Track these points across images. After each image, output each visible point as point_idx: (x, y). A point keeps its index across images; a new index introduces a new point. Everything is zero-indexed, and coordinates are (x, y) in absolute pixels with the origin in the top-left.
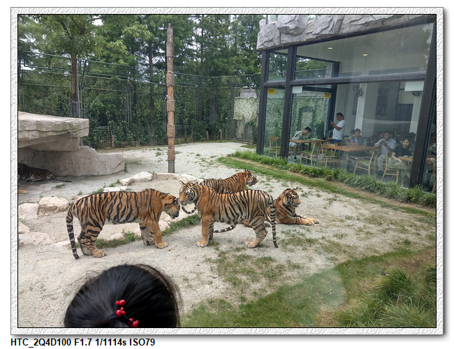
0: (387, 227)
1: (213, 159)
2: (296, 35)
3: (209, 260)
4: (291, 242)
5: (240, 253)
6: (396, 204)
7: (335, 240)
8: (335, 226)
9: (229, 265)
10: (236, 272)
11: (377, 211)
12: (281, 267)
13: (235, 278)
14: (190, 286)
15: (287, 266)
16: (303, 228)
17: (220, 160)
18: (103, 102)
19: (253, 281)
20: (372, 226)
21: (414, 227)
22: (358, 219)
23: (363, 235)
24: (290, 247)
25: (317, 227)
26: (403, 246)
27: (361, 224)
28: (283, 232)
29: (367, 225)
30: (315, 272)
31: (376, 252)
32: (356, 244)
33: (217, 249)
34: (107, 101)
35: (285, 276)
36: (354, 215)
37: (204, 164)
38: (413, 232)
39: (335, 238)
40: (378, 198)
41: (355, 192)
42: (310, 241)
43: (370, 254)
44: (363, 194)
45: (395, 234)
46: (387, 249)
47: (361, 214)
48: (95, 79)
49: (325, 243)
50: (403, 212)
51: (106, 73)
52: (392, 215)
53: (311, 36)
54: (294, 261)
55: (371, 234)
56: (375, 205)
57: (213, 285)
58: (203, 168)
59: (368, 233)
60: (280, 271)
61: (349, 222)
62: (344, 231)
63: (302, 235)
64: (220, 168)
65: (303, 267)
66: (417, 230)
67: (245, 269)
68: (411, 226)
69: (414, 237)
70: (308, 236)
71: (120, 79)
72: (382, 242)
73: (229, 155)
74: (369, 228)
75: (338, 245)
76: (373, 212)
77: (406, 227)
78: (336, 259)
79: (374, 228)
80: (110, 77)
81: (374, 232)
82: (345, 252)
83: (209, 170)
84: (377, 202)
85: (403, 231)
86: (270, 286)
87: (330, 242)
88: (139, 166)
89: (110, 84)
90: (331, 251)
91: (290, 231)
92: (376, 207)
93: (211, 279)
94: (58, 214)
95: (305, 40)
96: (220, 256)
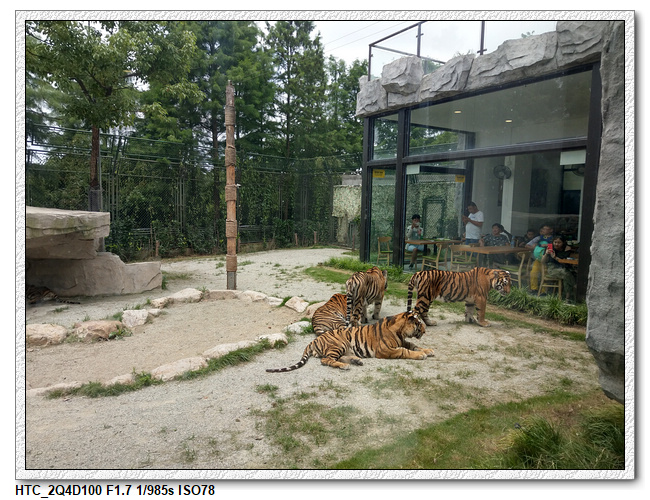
0: (538, 360)
1: (297, 271)
2: (408, 94)
3: (257, 413)
4: (388, 384)
5: (306, 402)
6: (557, 328)
7: (457, 380)
8: (460, 359)
9: (286, 420)
10: (294, 429)
11: (528, 338)
12: (366, 422)
13: (291, 439)
14: (217, 453)
15: (375, 419)
16: (412, 363)
17: (307, 271)
18: (144, 194)
19: (317, 443)
20: (516, 359)
21: (580, 360)
22: (496, 350)
23: (500, 373)
24: (385, 391)
25: (432, 362)
26: (559, 387)
27: (500, 357)
28: (379, 370)
29: (509, 358)
30: (418, 427)
31: (517, 396)
32: (488, 386)
33: (273, 396)
34: (150, 192)
35: (369, 434)
36: (491, 344)
37: (283, 276)
38: (577, 367)
39: (458, 377)
40: (530, 320)
41: (497, 312)
42: (419, 382)
43: (507, 400)
44: (509, 314)
45: (550, 370)
46: (536, 392)
47: (502, 343)
48: (135, 163)
49: (441, 384)
50: (565, 339)
51: (151, 154)
52: (549, 344)
53: (427, 95)
54: (388, 412)
55: (513, 370)
56: (525, 330)
57: (254, 450)
58: (280, 282)
59: (508, 369)
60: (363, 428)
61: (482, 354)
62: (472, 367)
63: (408, 373)
64: (304, 282)
65: (400, 421)
66: (583, 363)
67: (307, 426)
68: (575, 359)
69: (579, 374)
70: (417, 374)
71: (169, 162)
72: (528, 382)
73: (320, 264)
74: (511, 362)
75: (459, 387)
76: (520, 340)
77: (568, 361)
78: (454, 408)
79: (518, 362)
80: (155, 159)
81: (518, 368)
82: (469, 397)
83: (288, 285)
84: (527, 326)
85: (563, 365)
86: (343, 450)
87: (448, 383)
88: (187, 281)
89: (156, 169)
90: (448, 397)
91: (390, 368)
92: (526, 333)
93: (251, 441)
94: (47, 349)
95: (420, 100)
96: (274, 405)
